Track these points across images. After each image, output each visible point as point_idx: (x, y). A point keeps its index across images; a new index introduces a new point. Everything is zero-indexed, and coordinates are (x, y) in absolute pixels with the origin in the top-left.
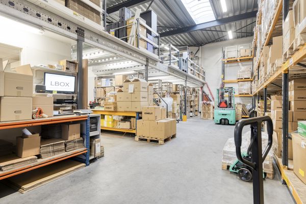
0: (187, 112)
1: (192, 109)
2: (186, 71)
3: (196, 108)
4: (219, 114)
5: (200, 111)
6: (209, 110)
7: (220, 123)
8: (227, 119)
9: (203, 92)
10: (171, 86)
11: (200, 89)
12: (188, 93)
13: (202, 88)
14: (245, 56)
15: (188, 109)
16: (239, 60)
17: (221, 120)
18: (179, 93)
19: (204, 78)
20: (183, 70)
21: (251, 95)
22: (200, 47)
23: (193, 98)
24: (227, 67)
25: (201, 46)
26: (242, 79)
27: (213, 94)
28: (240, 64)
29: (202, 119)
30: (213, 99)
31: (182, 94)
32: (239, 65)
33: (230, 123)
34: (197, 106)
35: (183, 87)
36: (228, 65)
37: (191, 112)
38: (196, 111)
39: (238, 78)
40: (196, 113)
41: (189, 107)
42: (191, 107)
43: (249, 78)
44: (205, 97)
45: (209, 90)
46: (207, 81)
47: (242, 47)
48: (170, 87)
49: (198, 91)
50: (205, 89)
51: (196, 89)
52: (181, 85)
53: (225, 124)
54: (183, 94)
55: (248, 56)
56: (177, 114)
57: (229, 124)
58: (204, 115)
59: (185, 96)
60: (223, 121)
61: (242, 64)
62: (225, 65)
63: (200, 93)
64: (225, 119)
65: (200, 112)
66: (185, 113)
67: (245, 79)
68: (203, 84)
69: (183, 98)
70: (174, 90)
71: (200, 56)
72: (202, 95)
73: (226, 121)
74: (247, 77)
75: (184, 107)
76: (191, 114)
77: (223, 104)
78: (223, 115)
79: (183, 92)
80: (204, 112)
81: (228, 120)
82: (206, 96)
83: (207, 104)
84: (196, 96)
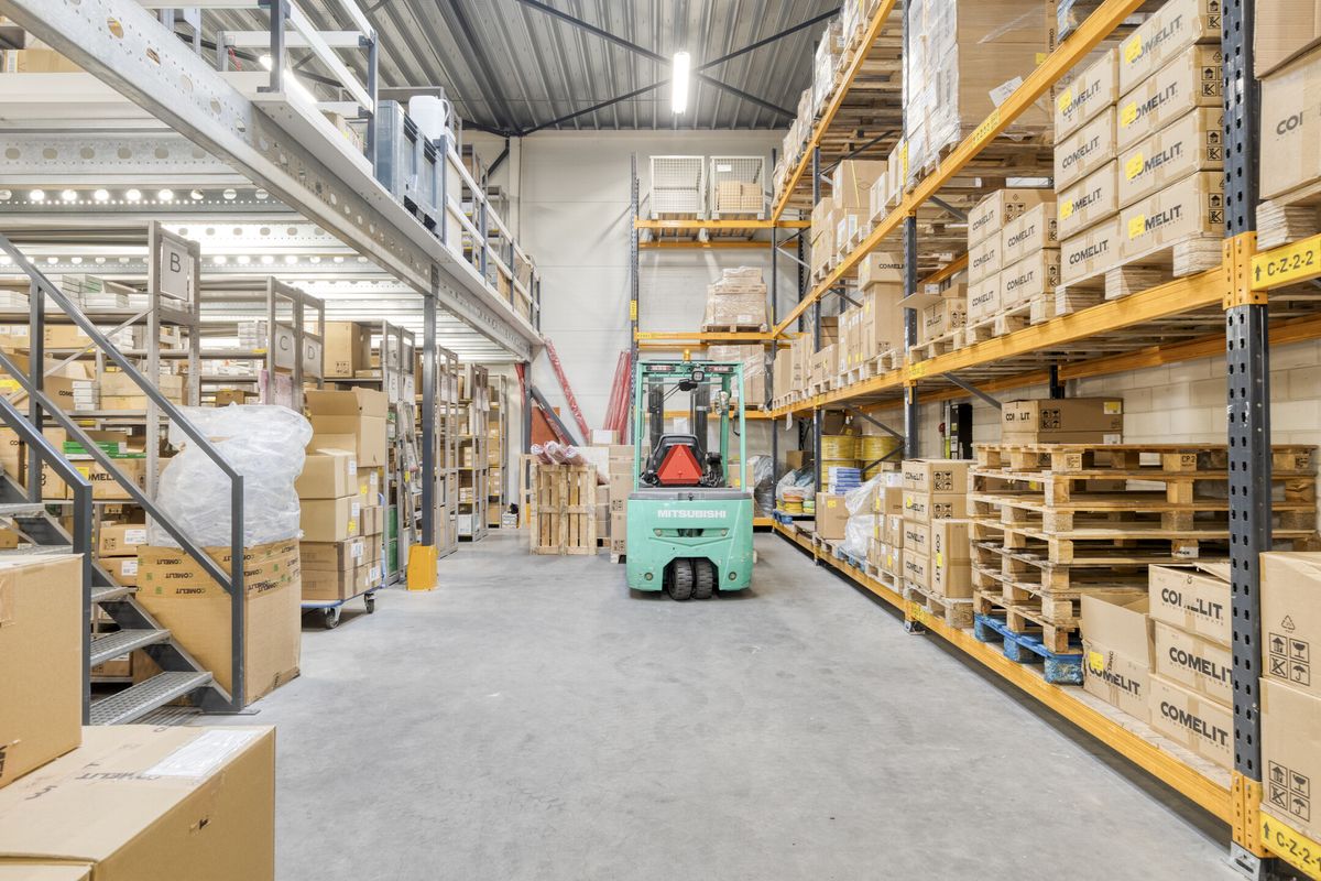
0: (441, 515)
1: (466, 495)
2: (430, 223)
3: (494, 485)
4: (660, 532)
5: (512, 500)
6: (575, 494)
7: (668, 590)
8: (706, 560)
9: (531, 394)
10: (310, 327)
11: (512, 374)
12: (443, 394)
13: (523, 368)
14: (736, 217)
15: (448, 494)
16: (703, 237)
17: (670, 570)
18: (378, 385)
19: (535, 318)
20: (411, 207)
21: (767, 414)
22: (514, 140)
23: (474, 429)
24: (649, 265)
25: (520, 134)
26: (726, 329)
27: (581, 402)
28: (709, 258)
29: (536, 552)
30: (584, 431)
31: (403, 392)
32: (705, 266)
33: (724, 585)
34: (497, 474)
35: (415, 353)
36: (658, 258)
37: (466, 509)
38: (493, 500)
39: (710, 321)
40: (494, 513)
41: (453, 482)
42: (465, 478)
43: (755, 329)
44: (542, 422)
45: (565, 385)
46: (549, 332)
47: (728, 168)
48: (299, 334)
49: (500, 388)
50: (542, 377)
51: (494, 375)
52: (400, 332)
53: (693, 594)
54: (411, 397)
55: (752, 217)
56: (356, 550)
57: (717, 593)
58: (547, 528)
59: (425, 410)
60: (683, 573)
61: (717, 257)
62: (642, 257)
63: (516, 397)
64: (693, 563)
65: (515, 509)
66: (426, 527)
67: (740, 329)
68: (532, 347)
69: (408, 423)
70: (336, 357)
71: (511, 190)
72: (526, 409)
73: (705, 576)
74: (746, 320)
75: (416, 488)
76: (465, 524)
77: (681, 465)
78: (681, 532)
79: (410, 380)
80: (546, 508)
81: (714, 569)
82: (547, 414)
83: (566, 463)
84: (492, 416)
